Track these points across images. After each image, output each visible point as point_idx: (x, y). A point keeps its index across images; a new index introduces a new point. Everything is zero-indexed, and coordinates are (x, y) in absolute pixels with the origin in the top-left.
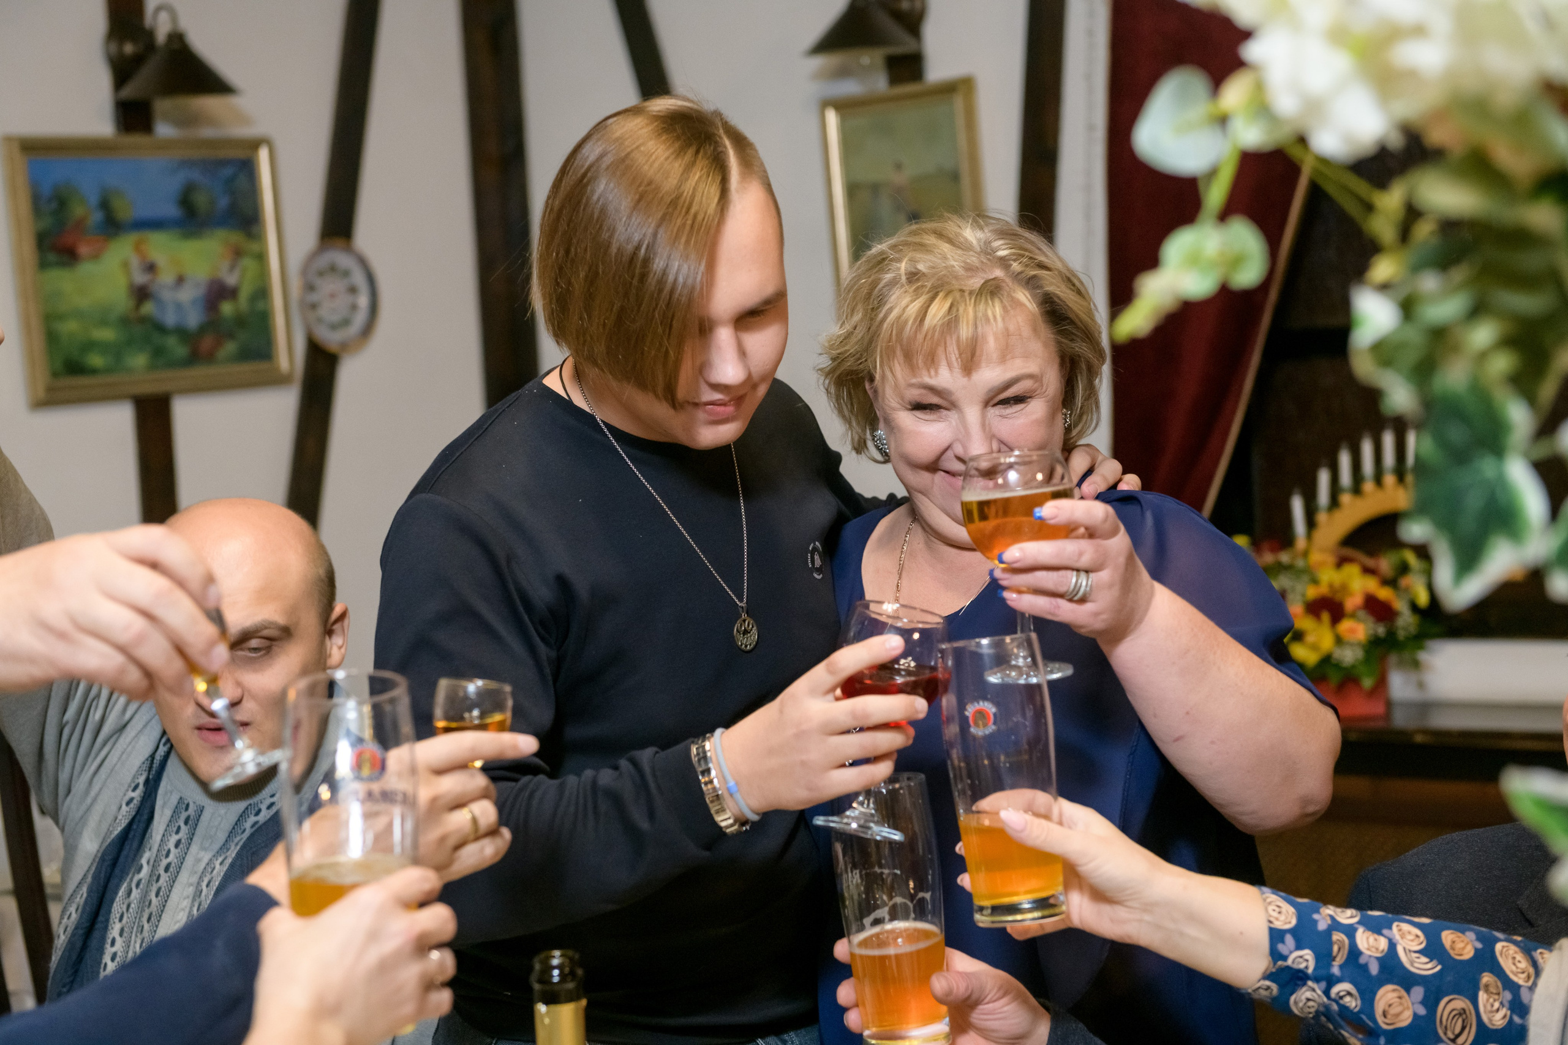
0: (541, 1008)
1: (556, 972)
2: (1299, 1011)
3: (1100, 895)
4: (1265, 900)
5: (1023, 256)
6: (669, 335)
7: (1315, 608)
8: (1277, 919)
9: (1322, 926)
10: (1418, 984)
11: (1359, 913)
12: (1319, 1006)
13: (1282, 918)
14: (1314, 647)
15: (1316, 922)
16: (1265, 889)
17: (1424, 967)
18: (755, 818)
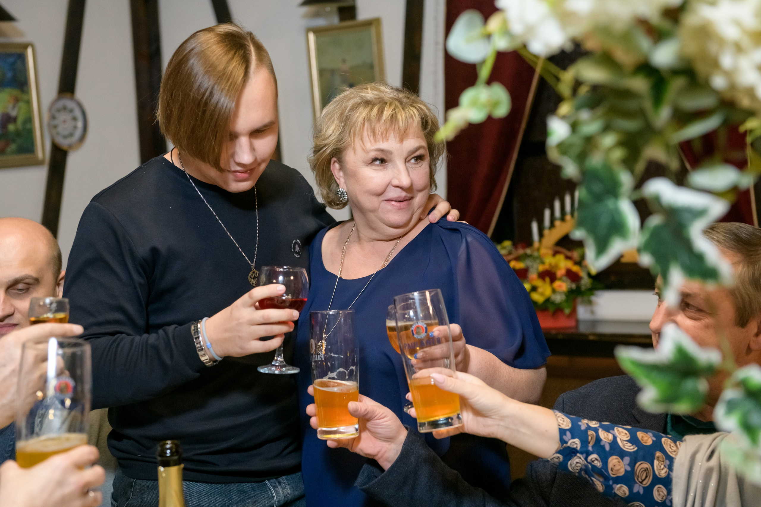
1: (169, 451)
2: (572, 469)
3: (478, 412)
4: (556, 415)
6: (215, 139)
7: (543, 275)
8: (562, 424)
9: (583, 428)
10: (627, 456)
11: (598, 423)
12: (582, 466)
13: (565, 423)
14: (542, 294)
15: (580, 426)
16: (556, 411)
17: (629, 448)
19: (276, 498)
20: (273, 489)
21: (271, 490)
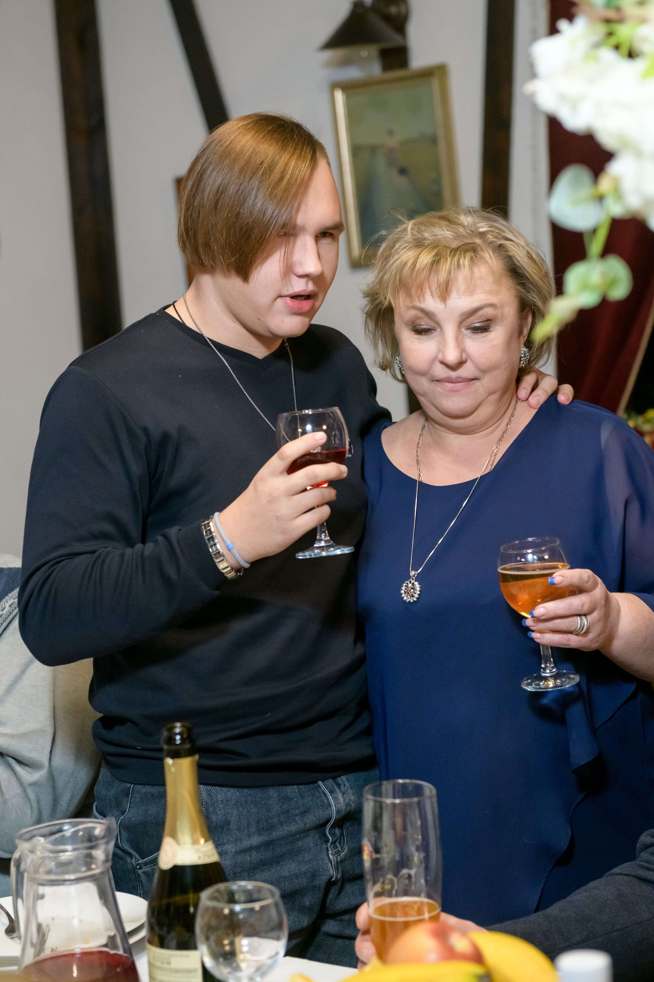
0: (169, 761)
1: (178, 737)
5: (494, 232)
18: (247, 566)
19: (335, 807)
20: (329, 794)
21: (326, 795)
